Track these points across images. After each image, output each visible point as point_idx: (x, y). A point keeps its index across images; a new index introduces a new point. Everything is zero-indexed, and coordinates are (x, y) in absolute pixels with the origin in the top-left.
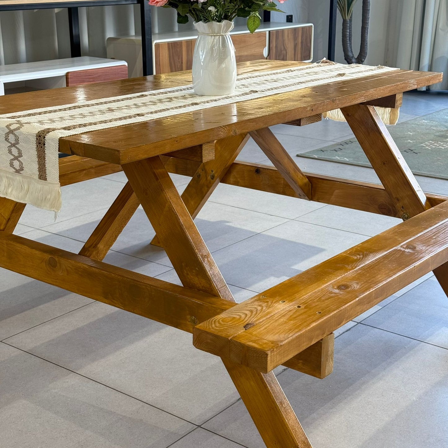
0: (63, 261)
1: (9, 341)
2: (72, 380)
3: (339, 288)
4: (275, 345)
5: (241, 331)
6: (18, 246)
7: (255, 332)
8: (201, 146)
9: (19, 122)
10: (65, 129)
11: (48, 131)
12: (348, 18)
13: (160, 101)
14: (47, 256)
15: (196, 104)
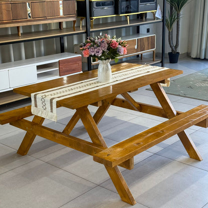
0: (58, 134)
1: (41, 159)
2: (60, 171)
3: (137, 144)
4: (115, 160)
5: (106, 156)
6: (44, 129)
7: (110, 156)
8: (97, 102)
9: (45, 95)
10: (58, 97)
11: (53, 98)
12: (171, 31)
13: (87, 85)
14: (53, 133)
15: (98, 86)
